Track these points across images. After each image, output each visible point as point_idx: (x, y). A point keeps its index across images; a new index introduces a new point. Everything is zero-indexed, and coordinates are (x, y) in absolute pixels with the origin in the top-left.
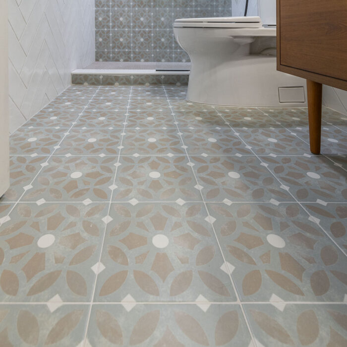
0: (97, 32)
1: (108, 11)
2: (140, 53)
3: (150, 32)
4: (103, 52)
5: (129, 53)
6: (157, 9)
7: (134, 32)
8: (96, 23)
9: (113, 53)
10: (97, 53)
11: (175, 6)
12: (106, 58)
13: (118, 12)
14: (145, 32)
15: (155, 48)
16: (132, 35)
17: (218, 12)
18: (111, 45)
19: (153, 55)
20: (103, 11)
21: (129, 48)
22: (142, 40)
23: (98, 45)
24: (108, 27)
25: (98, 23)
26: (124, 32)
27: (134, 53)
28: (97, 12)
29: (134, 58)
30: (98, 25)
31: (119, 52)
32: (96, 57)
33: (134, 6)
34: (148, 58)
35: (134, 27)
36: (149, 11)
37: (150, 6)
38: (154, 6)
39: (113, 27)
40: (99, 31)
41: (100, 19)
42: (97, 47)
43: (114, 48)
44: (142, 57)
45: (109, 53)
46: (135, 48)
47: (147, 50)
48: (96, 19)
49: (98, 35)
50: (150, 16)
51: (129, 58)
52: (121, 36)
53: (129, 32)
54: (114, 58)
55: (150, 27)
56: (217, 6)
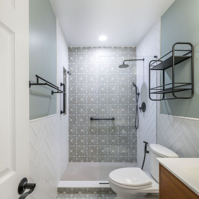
0: (70, 148)
1: (75, 137)
2: (91, 157)
3: (96, 147)
4: (73, 158)
5: (86, 158)
6: (100, 136)
7: (88, 147)
8: (69, 143)
9: (78, 158)
10: (69, 158)
11: (109, 134)
12: (74, 160)
13: (80, 137)
14: (94, 147)
15: (99, 155)
16: (87, 148)
17: (130, 137)
18: (77, 154)
19: (97, 159)
20: (73, 137)
21: (86, 155)
22: (92, 151)
23: (70, 154)
24: (75, 145)
25: (70, 143)
26: (83, 147)
27: (88, 158)
28: (70, 137)
29: (88, 160)
30: (70, 144)
31: (81, 157)
32: (69, 160)
33: (88, 134)
34: (95, 160)
35: (88, 145)
36: (96, 137)
37: (96, 134)
38: (99, 134)
39: (78, 145)
40: (71, 147)
41: (71, 141)
42: (70, 155)
43: (78, 155)
44: (92, 160)
45: (75, 158)
46: (88, 155)
47: (95, 156)
48: (69, 141)
49: (70, 149)
50: (96, 139)
51: (86, 160)
52: (82, 149)
53: (86, 147)
54: (78, 160)
55: (96, 145)
56: (130, 134)
